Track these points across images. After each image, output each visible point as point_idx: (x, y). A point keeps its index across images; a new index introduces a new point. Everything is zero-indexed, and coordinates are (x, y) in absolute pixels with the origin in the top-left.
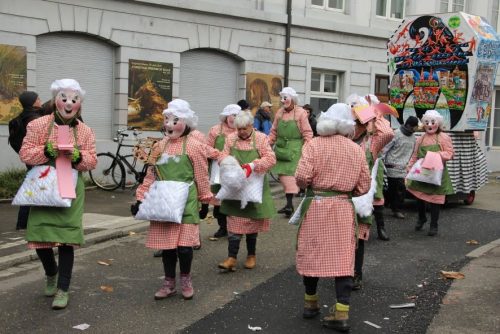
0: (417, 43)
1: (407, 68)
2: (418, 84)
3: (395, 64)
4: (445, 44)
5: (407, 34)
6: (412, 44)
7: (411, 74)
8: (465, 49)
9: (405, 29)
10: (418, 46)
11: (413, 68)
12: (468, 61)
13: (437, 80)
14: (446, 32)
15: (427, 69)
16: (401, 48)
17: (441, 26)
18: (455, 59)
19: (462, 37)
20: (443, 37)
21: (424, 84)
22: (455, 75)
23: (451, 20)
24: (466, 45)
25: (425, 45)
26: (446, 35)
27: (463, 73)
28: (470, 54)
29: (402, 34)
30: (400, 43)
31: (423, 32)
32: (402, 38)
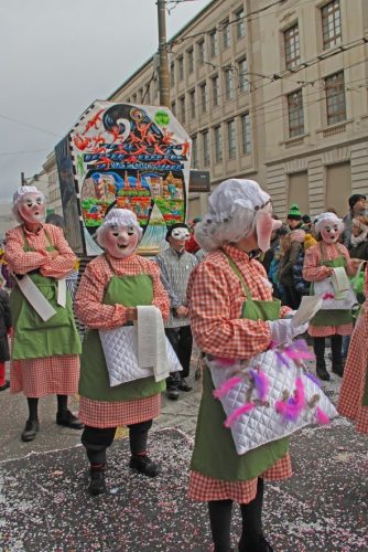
0: (116, 137)
1: (103, 171)
2: (121, 192)
3: (85, 164)
4: (153, 143)
5: (99, 123)
6: (109, 138)
7: (110, 179)
8: (178, 152)
9: (97, 117)
10: (118, 142)
11: (111, 170)
12: (183, 167)
13: (148, 188)
14: (152, 128)
15: (133, 173)
16: (93, 143)
17: (146, 120)
18: (168, 163)
19: (174, 137)
20: (150, 134)
21: (130, 193)
22: (170, 183)
23: (158, 115)
24: (179, 147)
25: (126, 142)
26: (154, 132)
27: (179, 181)
28: (185, 158)
29: (92, 123)
30: (89, 135)
31: (121, 124)
32: (92, 128)
